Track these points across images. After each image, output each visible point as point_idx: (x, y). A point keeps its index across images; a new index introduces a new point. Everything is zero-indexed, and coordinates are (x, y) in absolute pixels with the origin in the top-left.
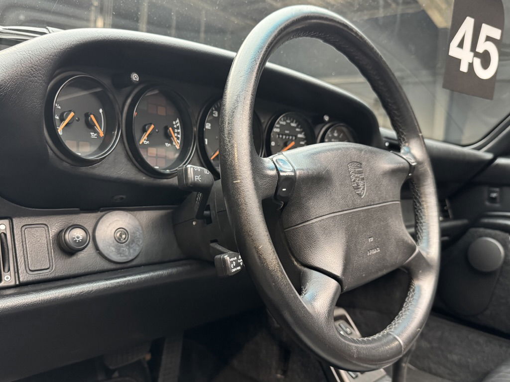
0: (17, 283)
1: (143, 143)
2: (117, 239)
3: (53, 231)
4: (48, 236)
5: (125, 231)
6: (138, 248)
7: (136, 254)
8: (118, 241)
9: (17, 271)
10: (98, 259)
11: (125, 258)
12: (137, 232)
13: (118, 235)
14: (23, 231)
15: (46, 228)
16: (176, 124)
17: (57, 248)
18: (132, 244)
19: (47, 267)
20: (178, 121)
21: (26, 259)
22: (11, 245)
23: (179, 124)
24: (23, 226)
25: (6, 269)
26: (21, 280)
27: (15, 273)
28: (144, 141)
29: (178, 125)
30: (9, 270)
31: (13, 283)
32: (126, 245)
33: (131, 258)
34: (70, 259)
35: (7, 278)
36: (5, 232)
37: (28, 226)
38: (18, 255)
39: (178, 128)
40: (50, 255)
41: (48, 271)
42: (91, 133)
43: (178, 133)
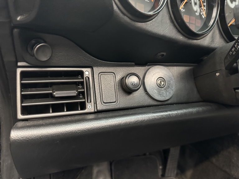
0: (96, 111)
2: (158, 85)
3: (119, 77)
4: (115, 80)
5: (163, 80)
6: (172, 92)
7: (171, 96)
8: (159, 86)
9: (95, 103)
10: (146, 97)
11: (163, 98)
12: (171, 81)
13: (159, 82)
14: (99, 77)
15: (114, 75)
17: (120, 89)
18: (168, 88)
19: (114, 101)
21: (101, 95)
22: (92, 85)
24: (99, 73)
25: (89, 101)
26: (98, 108)
27: (94, 103)
28: (182, 9)
30: (91, 102)
31: (93, 111)
32: (164, 89)
33: (167, 98)
34: (129, 96)
35: (90, 107)
36: (88, 76)
37: (103, 73)
38: (96, 92)
40: (116, 93)
41: (115, 103)
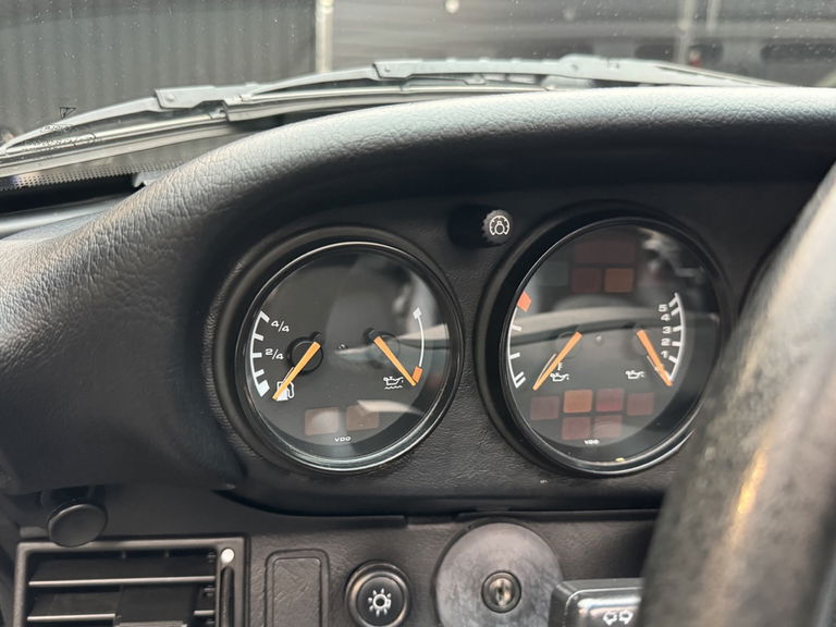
1: (549, 378)
2: (489, 601)
4: (325, 576)
5: (514, 582)
8: (491, 605)
14: (270, 566)
15: (324, 560)
16: (670, 310)
18: (528, 616)
20: (677, 299)
23: (679, 309)
24: (272, 554)
28: (553, 376)
29: (674, 313)
32: (512, 618)
37: (282, 555)
39: (675, 322)
42: (386, 379)
43: (676, 336)
